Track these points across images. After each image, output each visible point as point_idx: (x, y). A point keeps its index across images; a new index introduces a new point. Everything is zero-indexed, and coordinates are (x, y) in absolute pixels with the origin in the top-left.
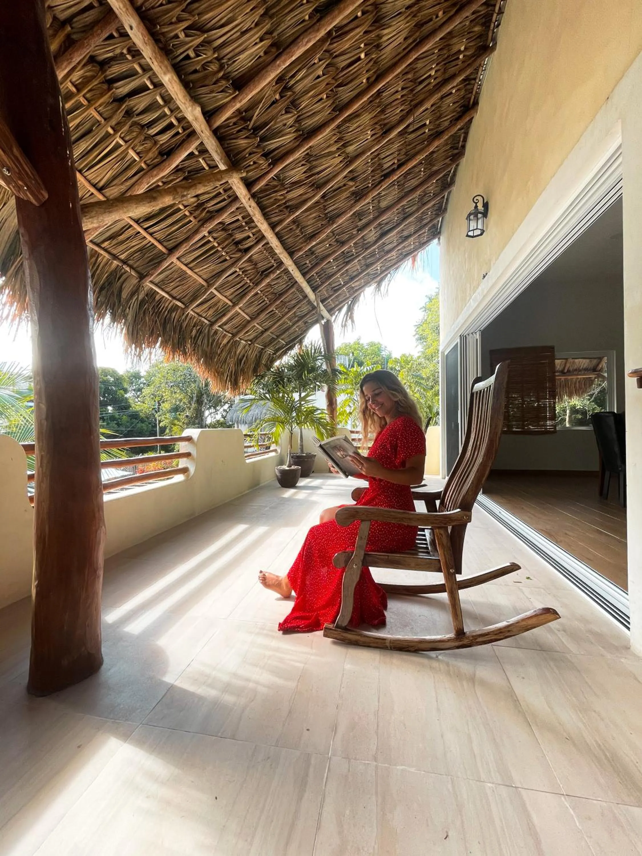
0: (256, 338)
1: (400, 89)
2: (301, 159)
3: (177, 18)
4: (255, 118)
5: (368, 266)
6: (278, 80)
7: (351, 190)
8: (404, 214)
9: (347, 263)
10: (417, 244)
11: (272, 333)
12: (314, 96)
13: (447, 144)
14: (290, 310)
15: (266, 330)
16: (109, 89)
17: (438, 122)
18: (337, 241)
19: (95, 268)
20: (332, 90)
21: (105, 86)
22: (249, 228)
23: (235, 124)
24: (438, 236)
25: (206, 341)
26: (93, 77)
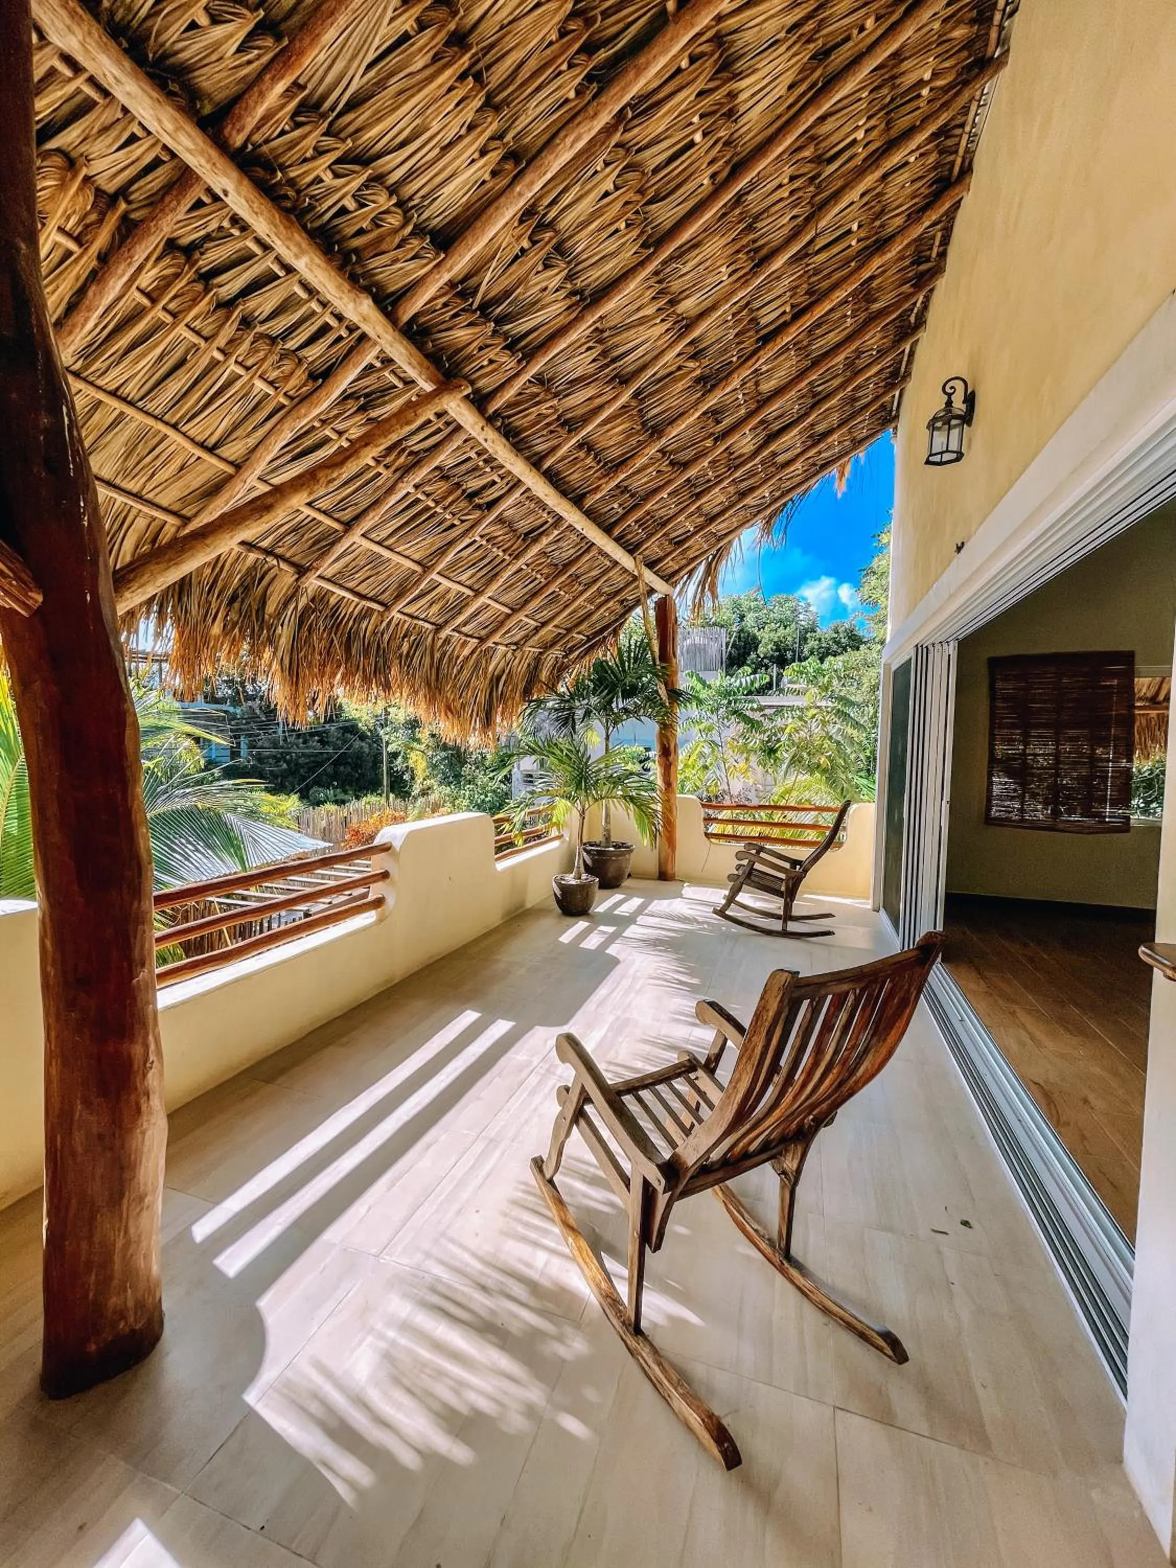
0: (527, 638)
1: (786, 181)
2: (583, 340)
3: (315, 149)
4: (483, 288)
5: (743, 495)
6: (523, 215)
7: (694, 374)
8: (814, 397)
9: (699, 496)
10: (847, 443)
11: (555, 626)
12: (600, 229)
13: (903, 258)
14: (588, 586)
15: (544, 624)
16: (207, 290)
17: (877, 223)
18: (672, 464)
19: (218, 569)
20: (637, 212)
21: (199, 287)
22: (492, 468)
23: (445, 305)
24: (893, 425)
25: (427, 660)
26: (177, 276)
